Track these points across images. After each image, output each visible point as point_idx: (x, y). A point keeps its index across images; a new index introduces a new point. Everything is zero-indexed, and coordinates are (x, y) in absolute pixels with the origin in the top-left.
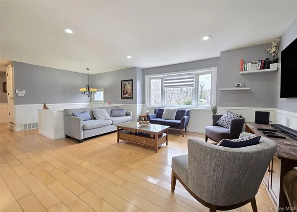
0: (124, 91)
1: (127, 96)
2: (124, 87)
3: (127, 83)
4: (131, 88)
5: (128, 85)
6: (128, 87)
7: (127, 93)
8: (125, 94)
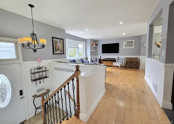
0: (56, 47)
1: (58, 52)
2: (56, 44)
3: (58, 40)
4: (62, 45)
5: (59, 43)
6: (59, 45)
7: (58, 49)
8: (57, 51)
